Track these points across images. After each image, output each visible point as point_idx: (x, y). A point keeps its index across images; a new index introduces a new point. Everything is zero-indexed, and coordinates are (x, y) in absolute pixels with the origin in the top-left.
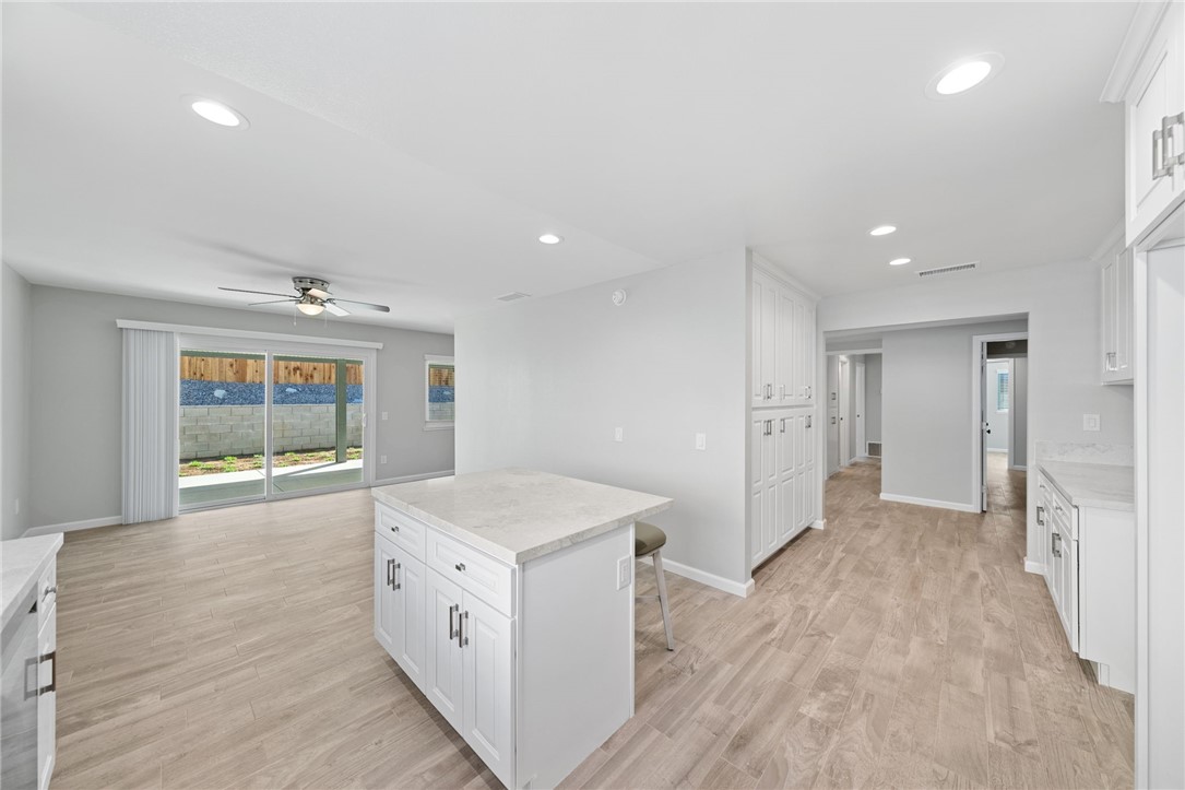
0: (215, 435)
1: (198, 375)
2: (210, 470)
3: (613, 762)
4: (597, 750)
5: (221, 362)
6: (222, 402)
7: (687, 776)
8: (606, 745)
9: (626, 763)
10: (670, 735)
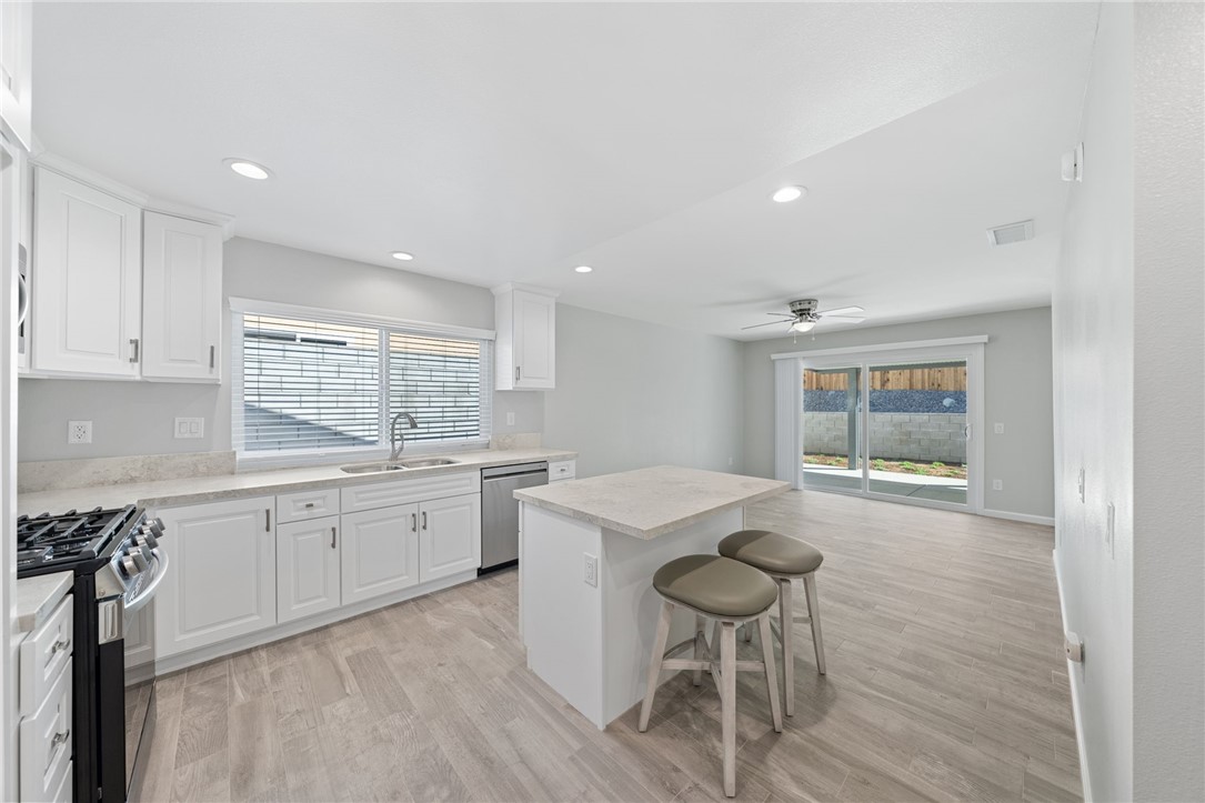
0: (935, 440)
1: (936, 386)
2: (908, 470)
3: (552, 710)
4: (565, 701)
5: (956, 372)
6: (947, 410)
7: (523, 762)
8: (570, 707)
9: (548, 718)
10: (572, 759)
